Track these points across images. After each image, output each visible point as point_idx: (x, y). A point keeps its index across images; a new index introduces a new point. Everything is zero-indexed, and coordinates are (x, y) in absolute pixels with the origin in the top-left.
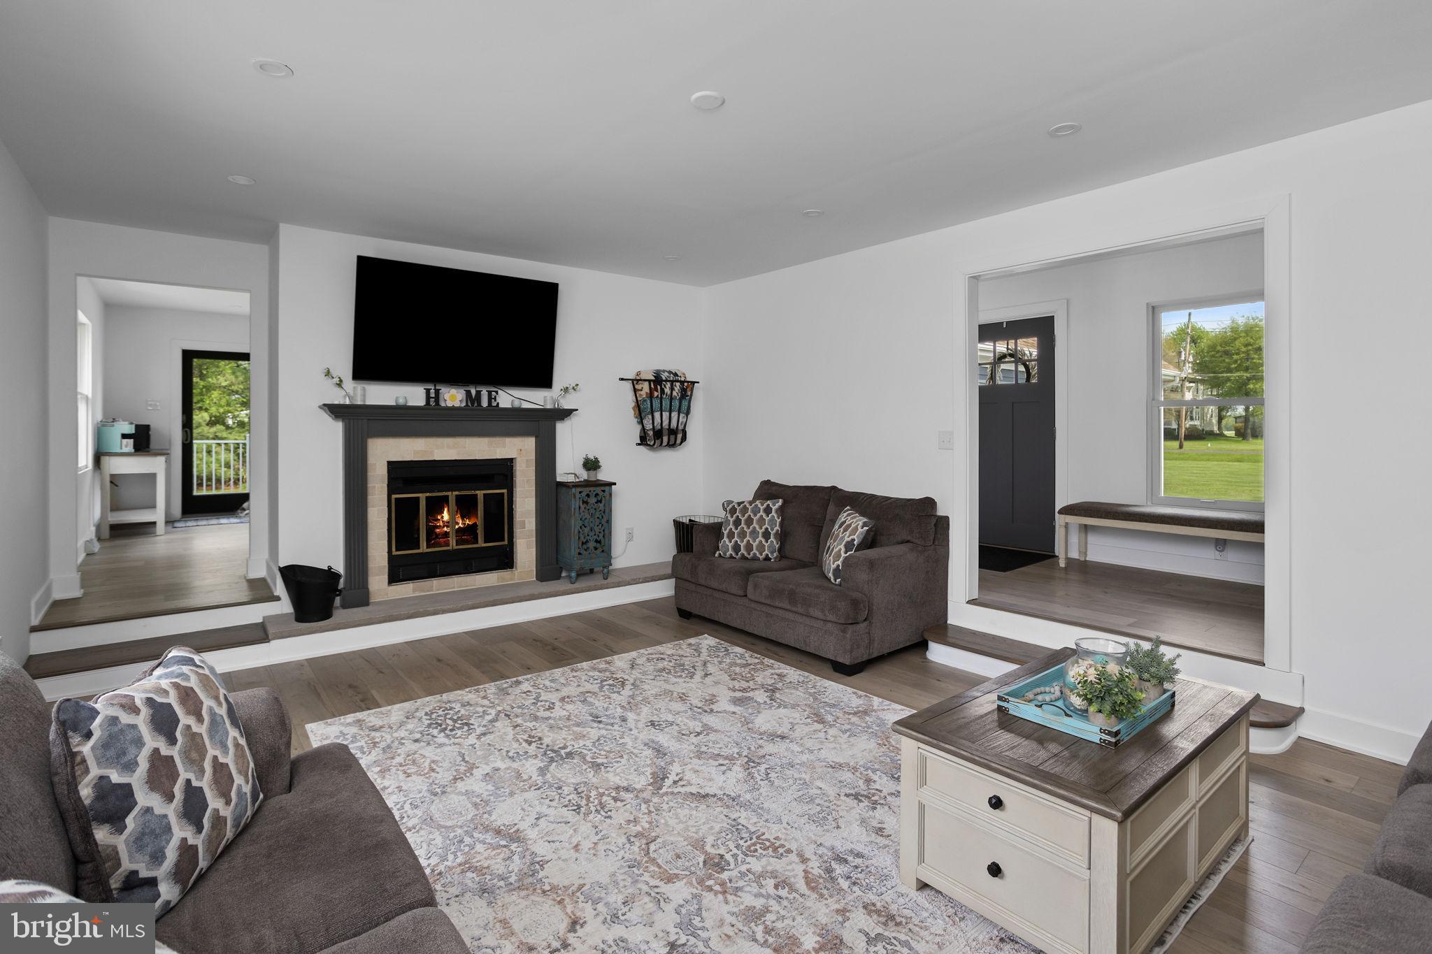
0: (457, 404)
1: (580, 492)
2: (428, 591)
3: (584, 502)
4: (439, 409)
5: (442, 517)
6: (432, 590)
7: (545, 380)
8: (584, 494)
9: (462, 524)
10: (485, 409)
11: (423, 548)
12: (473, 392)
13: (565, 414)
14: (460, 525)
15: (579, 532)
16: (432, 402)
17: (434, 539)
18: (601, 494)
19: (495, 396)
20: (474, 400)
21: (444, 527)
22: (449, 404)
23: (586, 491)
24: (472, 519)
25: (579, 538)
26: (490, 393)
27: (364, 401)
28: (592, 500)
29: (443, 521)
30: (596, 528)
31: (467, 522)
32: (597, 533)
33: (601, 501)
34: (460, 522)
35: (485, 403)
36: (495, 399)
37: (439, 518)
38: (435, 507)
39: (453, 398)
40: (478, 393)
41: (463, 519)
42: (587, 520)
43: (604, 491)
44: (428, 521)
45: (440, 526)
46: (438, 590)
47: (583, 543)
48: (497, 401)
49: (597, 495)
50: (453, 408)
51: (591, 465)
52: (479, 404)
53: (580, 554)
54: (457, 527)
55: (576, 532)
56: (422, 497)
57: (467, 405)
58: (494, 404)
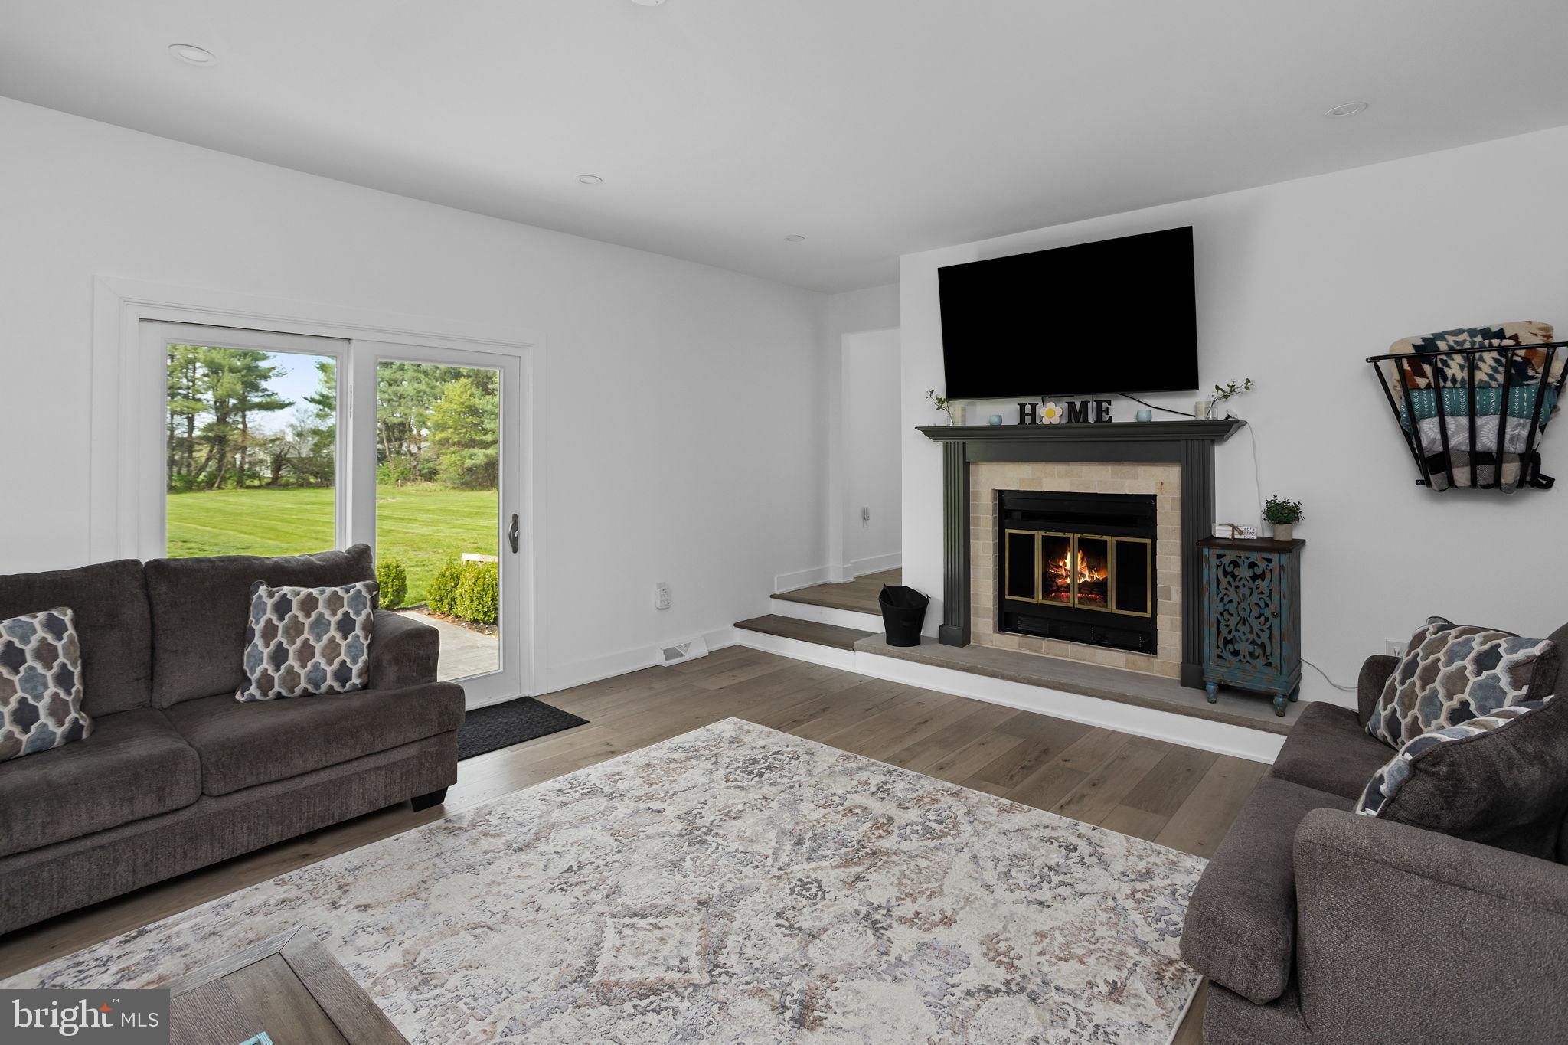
0: (1056, 421)
1: (1219, 557)
2: (1036, 651)
3: (1226, 574)
4: (1035, 428)
5: (1065, 564)
6: (1041, 652)
7: (1186, 379)
8: (1225, 561)
9: (1089, 577)
10: (1091, 427)
11: (1039, 598)
12: (1078, 405)
13: (1225, 428)
14: (1087, 578)
15: (1219, 623)
16: (1028, 420)
17: (1054, 591)
18: (1262, 564)
19: (1107, 408)
20: (1076, 415)
21: (1066, 577)
22: (1046, 421)
23: (1231, 555)
24: (1102, 572)
25: (1219, 632)
26: (1100, 404)
27: (964, 421)
28: (1244, 572)
29: (1065, 570)
30: (1251, 620)
31: (1096, 575)
32: (1256, 631)
33: (1262, 577)
34: (1087, 574)
35: (1092, 418)
36: (1107, 411)
37: (1061, 564)
38: (1055, 550)
39: (1051, 413)
40: (1084, 405)
41: (1090, 571)
42: (1235, 604)
43: (1269, 561)
44: (1045, 566)
45: (1062, 575)
46: (1048, 654)
47: (1226, 642)
48: (1110, 414)
49: (1252, 565)
50: (1051, 426)
51: (1282, 513)
52: (1086, 420)
53: (1219, 657)
54: (1082, 580)
55: (1213, 619)
56: (1038, 536)
57: (1070, 421)
58: (1106, 418)
